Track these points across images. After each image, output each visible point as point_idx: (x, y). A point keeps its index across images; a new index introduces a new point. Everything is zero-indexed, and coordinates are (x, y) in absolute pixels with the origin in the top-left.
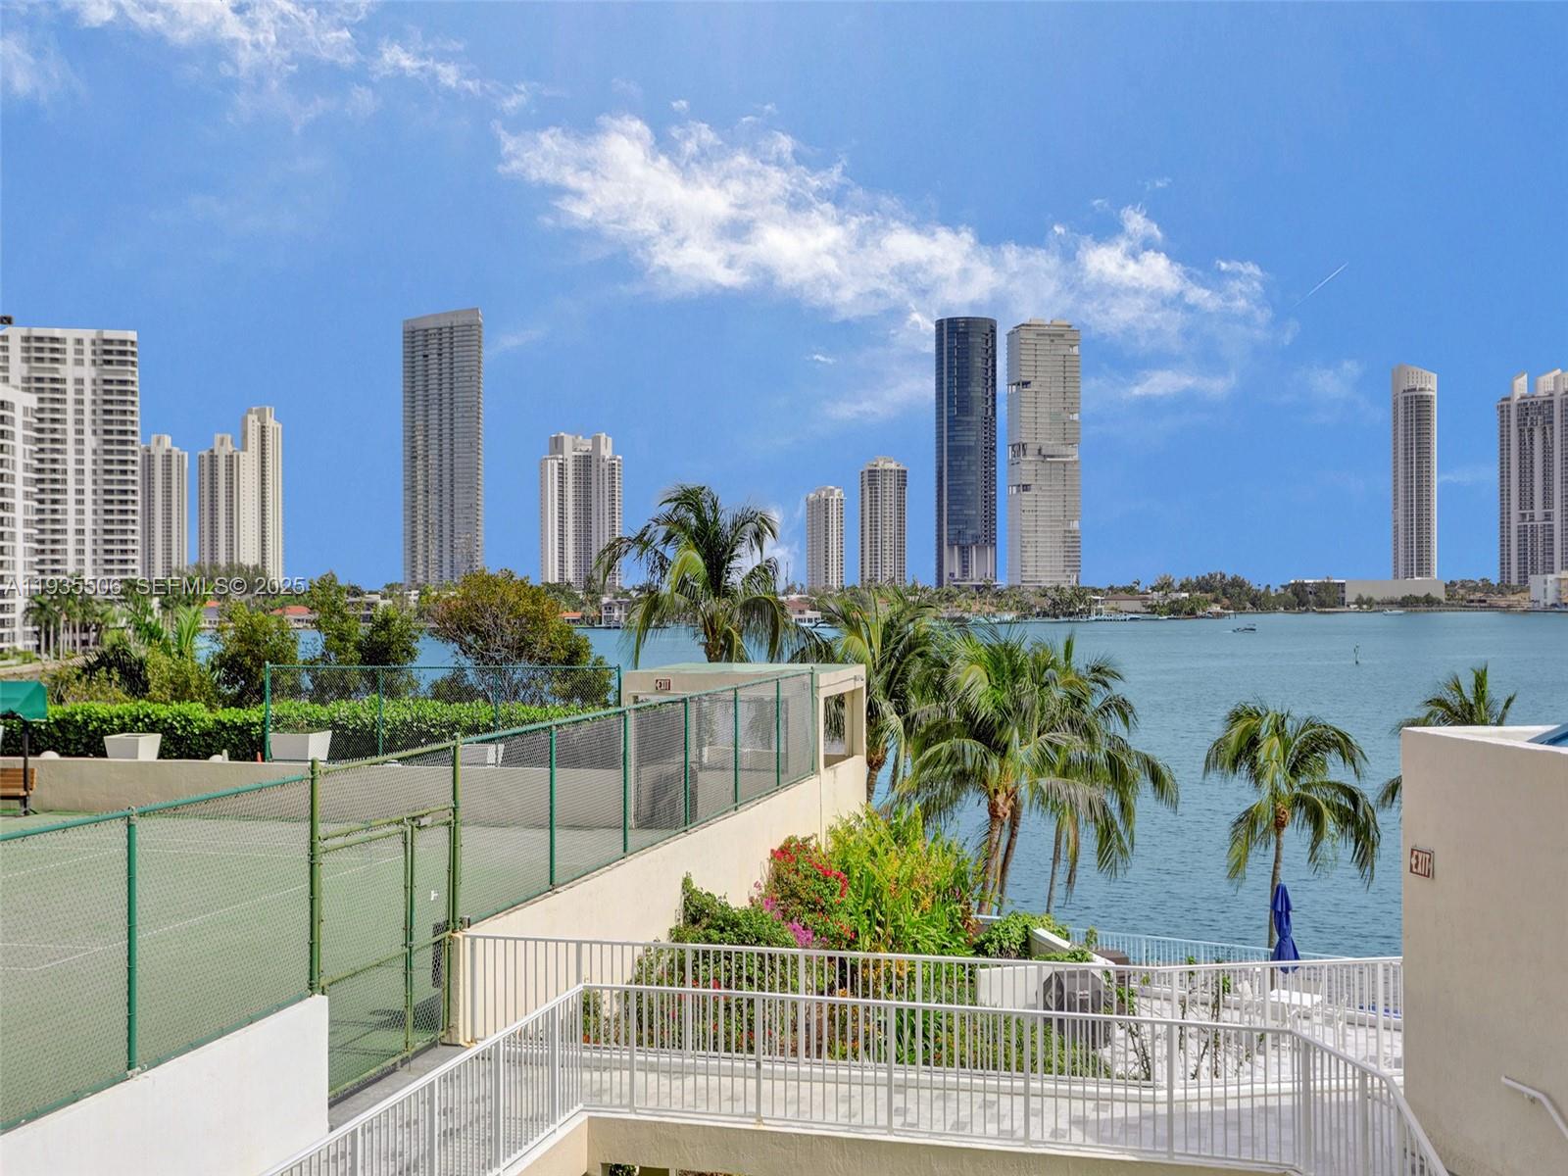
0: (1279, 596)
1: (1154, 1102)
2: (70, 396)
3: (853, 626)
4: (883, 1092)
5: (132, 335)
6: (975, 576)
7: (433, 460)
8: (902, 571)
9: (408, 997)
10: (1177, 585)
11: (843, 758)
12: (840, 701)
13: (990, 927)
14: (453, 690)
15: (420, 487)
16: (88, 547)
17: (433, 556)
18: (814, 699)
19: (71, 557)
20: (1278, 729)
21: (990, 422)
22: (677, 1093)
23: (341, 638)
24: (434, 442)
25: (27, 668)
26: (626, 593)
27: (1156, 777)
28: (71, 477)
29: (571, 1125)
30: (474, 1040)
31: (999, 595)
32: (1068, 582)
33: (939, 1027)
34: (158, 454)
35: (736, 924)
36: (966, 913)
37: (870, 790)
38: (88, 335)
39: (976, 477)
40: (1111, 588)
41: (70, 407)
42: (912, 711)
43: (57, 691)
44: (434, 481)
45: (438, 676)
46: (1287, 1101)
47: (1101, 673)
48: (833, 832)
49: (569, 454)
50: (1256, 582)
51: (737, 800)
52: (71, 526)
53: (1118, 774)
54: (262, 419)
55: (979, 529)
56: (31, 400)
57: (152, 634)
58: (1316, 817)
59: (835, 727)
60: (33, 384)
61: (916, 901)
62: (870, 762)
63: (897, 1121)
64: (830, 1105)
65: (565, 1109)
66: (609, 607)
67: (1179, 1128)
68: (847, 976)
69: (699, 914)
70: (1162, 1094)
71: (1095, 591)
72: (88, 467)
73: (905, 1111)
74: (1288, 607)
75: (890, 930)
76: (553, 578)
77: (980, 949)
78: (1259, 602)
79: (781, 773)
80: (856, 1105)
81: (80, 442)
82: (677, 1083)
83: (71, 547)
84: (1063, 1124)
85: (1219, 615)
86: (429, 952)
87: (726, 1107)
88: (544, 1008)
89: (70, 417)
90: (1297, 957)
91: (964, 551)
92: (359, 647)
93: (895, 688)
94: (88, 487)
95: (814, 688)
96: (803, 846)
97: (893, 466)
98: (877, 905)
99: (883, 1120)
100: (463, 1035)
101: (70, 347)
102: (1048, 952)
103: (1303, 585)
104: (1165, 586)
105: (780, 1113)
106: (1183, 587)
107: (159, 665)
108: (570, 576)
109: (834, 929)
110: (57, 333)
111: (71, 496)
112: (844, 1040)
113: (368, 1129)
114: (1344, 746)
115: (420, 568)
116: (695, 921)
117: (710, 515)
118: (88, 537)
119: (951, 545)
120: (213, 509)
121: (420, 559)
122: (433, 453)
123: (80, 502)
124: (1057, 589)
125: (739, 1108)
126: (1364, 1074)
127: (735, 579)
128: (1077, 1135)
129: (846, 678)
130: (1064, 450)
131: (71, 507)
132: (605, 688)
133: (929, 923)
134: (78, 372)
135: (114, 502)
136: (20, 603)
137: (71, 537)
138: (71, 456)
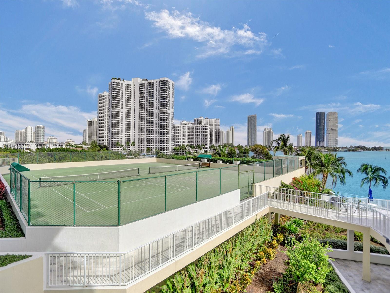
0: (371, 149)
1: (348, 215)
2: (213, 126)
3: (304, 151)
4: (307, 209)
5: (219, 119)
6: (321, 145)
7: (251, 132)
8: (311, 144)
9: (248, 191)
10: (353, 147)
11: (302, 167)
12: (302, 160)
13: (323, 190)
14: (253, 157)
16: (215, 141)
17: (251, 142)
18: (298, 160)
19: (213, 142)
20: (371, 167)
21: (324, 125)
22: (280, 205)
23: (241, 151)
24: (251, 130)
25: (209, 153)
26: (274, 147)
27: (349, 173)
28: (213, 134)
29: (267, 207)
30: (255, 196)
31: (325, 148)
32: (335, 146)
33: (315, 202)
34: (222, 131)
35: (287, 186)
36: (319, 188)
37: (306, 172)
38: (215, 119)
39: (322, 133)
40: (342, 147)
41: (213, 127)
42: (312, 162)
43: (212, 156)
44: (251, 134)
45: (252, 156)
46: (370, 218)
47: (341, 158)
48: (300, 176)
49: (267, 130)
50: (367, 147)
51: (288, 172)
52: (213, 139)
53: (343, 172)
54: (232, 128)
55: (322, 139)
56: (210, 126)
57: (221, 150)
58: (376, 180)
59: (301, 164)
60: (210, 125)
61: (312, 186)
62: (306, 168)
63: (309, 212)
64: (300, 209)
65: (266, 205)
66: (272, 148)
67: (352, 219)
68: (302, 194)
69: (283, 185)
70: (349, 214)
71: (340, 147)
72: (215, 133)
73: (310, 211)
74: (373, 150)
75: (308, 189)
76: (265, 145)
77: (321, 193)
78: (368, 149)
79: (294, 169)
80: (303, 210)
81: (214, 130)
82: (280, 204)
83: (213, 141)
84: (333, 216)
85: (360, 151)
86: (251, 186)
87: (286, 208)
88: (264, 194)
89: (213, 128)
90: (373, 198)
91: (320, 142)
92: (243, 152)
93: (309, 159)
94: (215, 135)
95: (298, 159)
96: (296, 178)
97: (309, 131)
98: (307, 186)
99: (307, 212)
100: (254, 195)
101: (213, 121)
102: (331, 194)
103: (376, 147)
104: (351, 147)
105: (293, 209)
106: (354, 147)
107: (222, 153)
108: (267, 145)
109: (300, 188)
110: (212, 119)
111: (213, 136)
112: (302, 202)
113: (244, 204)
114: (383, 170)
116: (282, 186)
117: (284, 138)
118: (215, 140)
119: (318, 141)
120: (227, 137)
121: (249, 143)
125: (288, 208)
126: (384, 216)
127: (288, 145)
128: (335, 218)
129: (303, 158)
130: (335, 129)
131: (213, 137)
132: (271, 158)
133: (314, 189)
134: (214, 123)
135: (217, 137)
136: (208, 147)
137: (213, 140)
138: (213, 132)
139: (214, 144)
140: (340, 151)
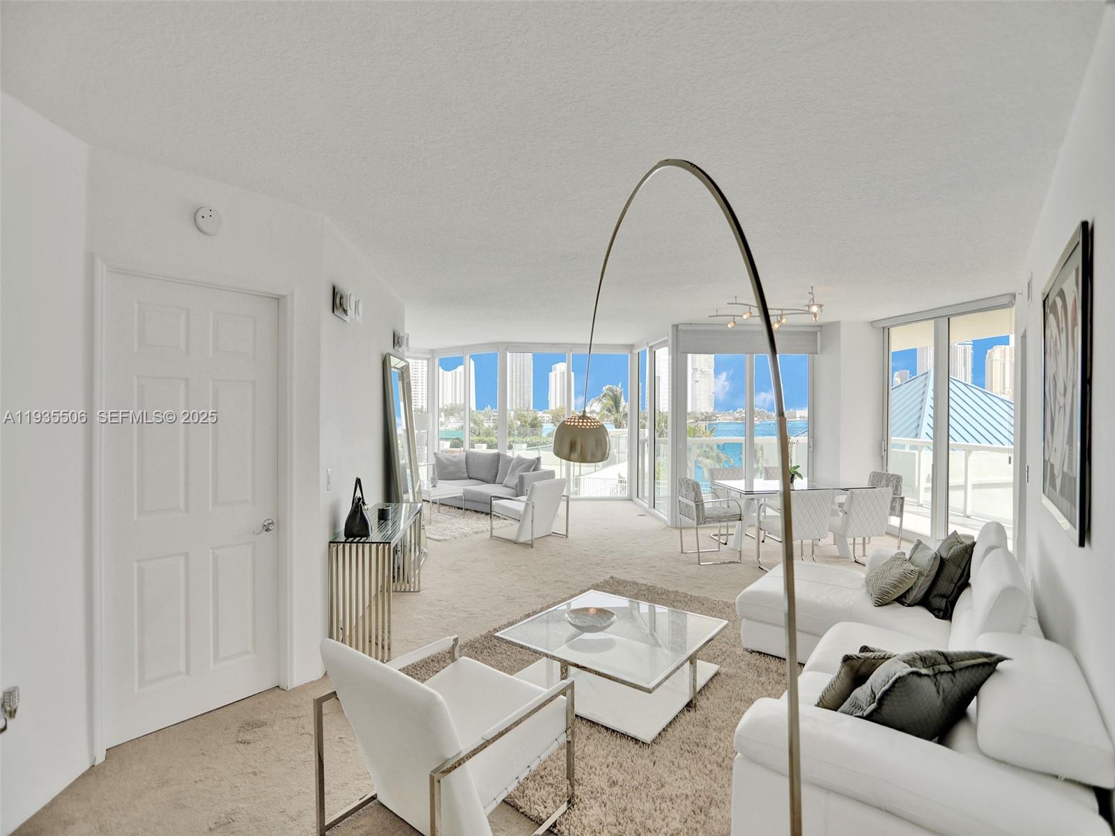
7: (518, 373)
15: (514, 381)
28: (420, 379)
44: (518, 381)
49: (558, 372)
71: (719, 414)
81: (422, 369)
83: (420, 398)
111: (420, 384)
115: (514, 405)
121: (514, 402)
122: (518, 371)
123: (422, 386)
124: (707, 413)
131: (420, 387)
138: (420, 373)
139: (422, 407)
140: (718, 421)
